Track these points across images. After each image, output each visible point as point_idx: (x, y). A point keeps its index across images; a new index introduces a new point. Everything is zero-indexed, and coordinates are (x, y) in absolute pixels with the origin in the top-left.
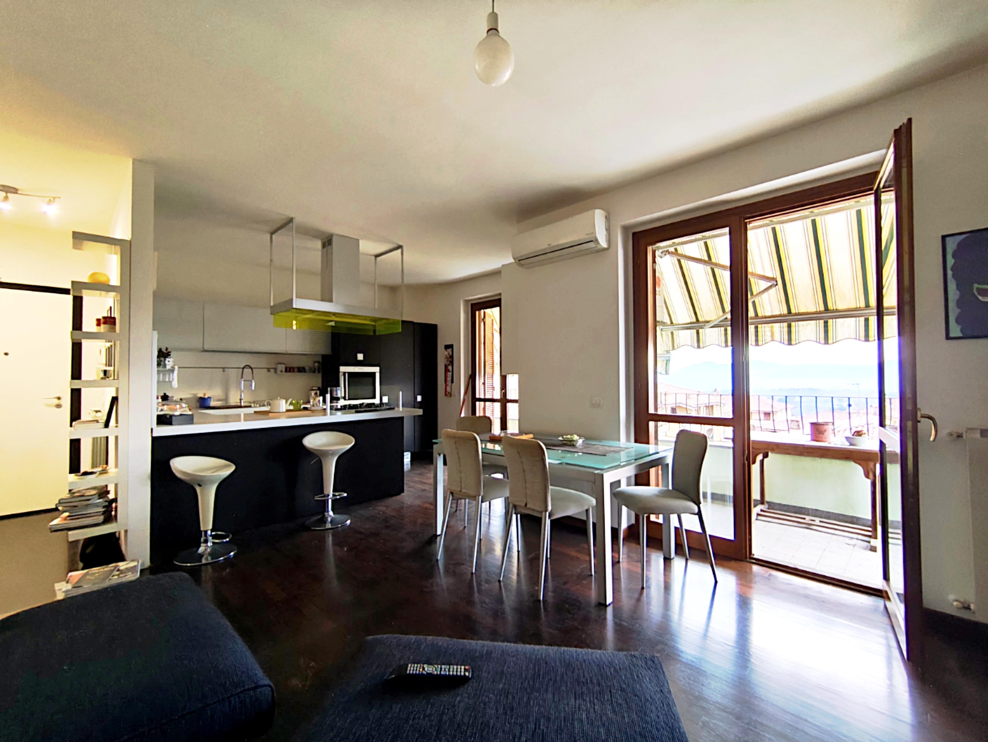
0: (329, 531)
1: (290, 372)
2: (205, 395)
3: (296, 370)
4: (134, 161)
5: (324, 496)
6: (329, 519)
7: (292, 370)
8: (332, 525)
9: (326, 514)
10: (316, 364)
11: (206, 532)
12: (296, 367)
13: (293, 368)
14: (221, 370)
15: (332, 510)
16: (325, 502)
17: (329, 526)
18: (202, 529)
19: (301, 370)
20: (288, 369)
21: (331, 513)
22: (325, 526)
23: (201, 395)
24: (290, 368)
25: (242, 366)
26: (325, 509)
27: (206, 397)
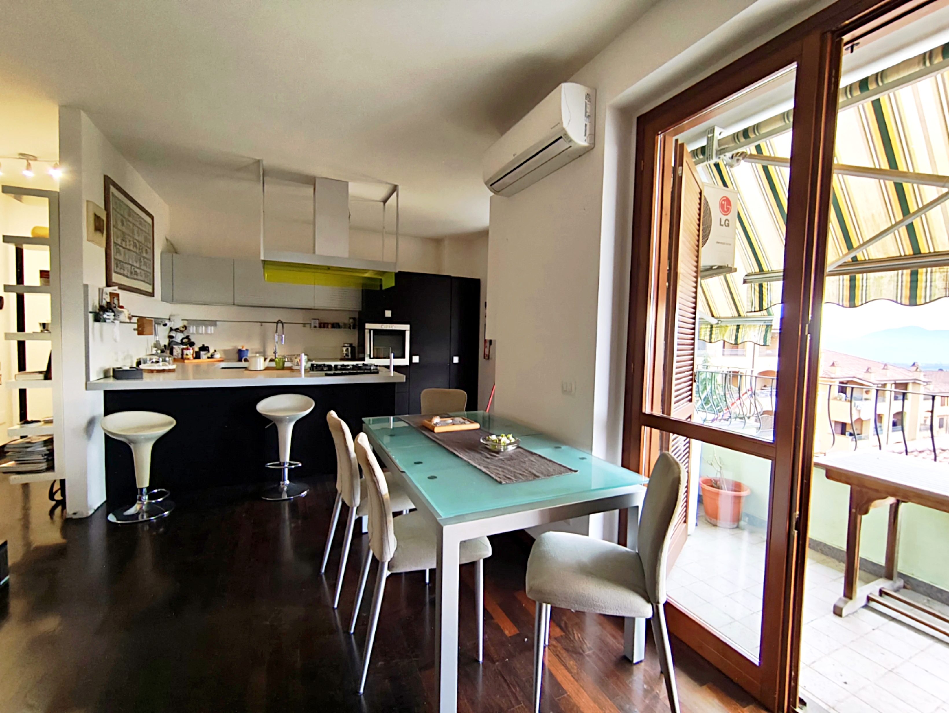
0: (284, 502)
1: (324, 327)
2: (243, 348)
3: (330, 326)
4: (62, 107)
5: (279, 465)
6: (285, 489)
7: (326, 325)
8: (288, 496)
9: (281, 483)
10: (351, 321)
11: (142, 490)
12: (330, 323)
13: (328, 324)
14: (259, 324)
15: (289, 479)
16: (281, 471)
17: (285, 496)
18: (138, 486)
19: (335, 326)
20: (322, 325)
21: (287, 482)
22: (281, 497)
23: (240, 348)
24: (324, 324)
25: (276, 321)
26: (281, 478)
27: (244, 349)
